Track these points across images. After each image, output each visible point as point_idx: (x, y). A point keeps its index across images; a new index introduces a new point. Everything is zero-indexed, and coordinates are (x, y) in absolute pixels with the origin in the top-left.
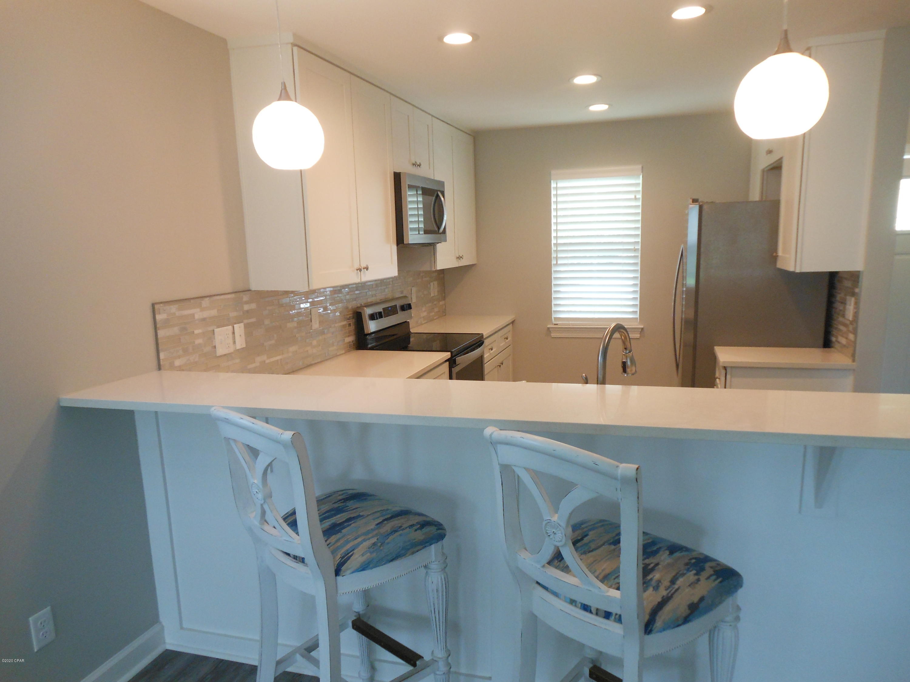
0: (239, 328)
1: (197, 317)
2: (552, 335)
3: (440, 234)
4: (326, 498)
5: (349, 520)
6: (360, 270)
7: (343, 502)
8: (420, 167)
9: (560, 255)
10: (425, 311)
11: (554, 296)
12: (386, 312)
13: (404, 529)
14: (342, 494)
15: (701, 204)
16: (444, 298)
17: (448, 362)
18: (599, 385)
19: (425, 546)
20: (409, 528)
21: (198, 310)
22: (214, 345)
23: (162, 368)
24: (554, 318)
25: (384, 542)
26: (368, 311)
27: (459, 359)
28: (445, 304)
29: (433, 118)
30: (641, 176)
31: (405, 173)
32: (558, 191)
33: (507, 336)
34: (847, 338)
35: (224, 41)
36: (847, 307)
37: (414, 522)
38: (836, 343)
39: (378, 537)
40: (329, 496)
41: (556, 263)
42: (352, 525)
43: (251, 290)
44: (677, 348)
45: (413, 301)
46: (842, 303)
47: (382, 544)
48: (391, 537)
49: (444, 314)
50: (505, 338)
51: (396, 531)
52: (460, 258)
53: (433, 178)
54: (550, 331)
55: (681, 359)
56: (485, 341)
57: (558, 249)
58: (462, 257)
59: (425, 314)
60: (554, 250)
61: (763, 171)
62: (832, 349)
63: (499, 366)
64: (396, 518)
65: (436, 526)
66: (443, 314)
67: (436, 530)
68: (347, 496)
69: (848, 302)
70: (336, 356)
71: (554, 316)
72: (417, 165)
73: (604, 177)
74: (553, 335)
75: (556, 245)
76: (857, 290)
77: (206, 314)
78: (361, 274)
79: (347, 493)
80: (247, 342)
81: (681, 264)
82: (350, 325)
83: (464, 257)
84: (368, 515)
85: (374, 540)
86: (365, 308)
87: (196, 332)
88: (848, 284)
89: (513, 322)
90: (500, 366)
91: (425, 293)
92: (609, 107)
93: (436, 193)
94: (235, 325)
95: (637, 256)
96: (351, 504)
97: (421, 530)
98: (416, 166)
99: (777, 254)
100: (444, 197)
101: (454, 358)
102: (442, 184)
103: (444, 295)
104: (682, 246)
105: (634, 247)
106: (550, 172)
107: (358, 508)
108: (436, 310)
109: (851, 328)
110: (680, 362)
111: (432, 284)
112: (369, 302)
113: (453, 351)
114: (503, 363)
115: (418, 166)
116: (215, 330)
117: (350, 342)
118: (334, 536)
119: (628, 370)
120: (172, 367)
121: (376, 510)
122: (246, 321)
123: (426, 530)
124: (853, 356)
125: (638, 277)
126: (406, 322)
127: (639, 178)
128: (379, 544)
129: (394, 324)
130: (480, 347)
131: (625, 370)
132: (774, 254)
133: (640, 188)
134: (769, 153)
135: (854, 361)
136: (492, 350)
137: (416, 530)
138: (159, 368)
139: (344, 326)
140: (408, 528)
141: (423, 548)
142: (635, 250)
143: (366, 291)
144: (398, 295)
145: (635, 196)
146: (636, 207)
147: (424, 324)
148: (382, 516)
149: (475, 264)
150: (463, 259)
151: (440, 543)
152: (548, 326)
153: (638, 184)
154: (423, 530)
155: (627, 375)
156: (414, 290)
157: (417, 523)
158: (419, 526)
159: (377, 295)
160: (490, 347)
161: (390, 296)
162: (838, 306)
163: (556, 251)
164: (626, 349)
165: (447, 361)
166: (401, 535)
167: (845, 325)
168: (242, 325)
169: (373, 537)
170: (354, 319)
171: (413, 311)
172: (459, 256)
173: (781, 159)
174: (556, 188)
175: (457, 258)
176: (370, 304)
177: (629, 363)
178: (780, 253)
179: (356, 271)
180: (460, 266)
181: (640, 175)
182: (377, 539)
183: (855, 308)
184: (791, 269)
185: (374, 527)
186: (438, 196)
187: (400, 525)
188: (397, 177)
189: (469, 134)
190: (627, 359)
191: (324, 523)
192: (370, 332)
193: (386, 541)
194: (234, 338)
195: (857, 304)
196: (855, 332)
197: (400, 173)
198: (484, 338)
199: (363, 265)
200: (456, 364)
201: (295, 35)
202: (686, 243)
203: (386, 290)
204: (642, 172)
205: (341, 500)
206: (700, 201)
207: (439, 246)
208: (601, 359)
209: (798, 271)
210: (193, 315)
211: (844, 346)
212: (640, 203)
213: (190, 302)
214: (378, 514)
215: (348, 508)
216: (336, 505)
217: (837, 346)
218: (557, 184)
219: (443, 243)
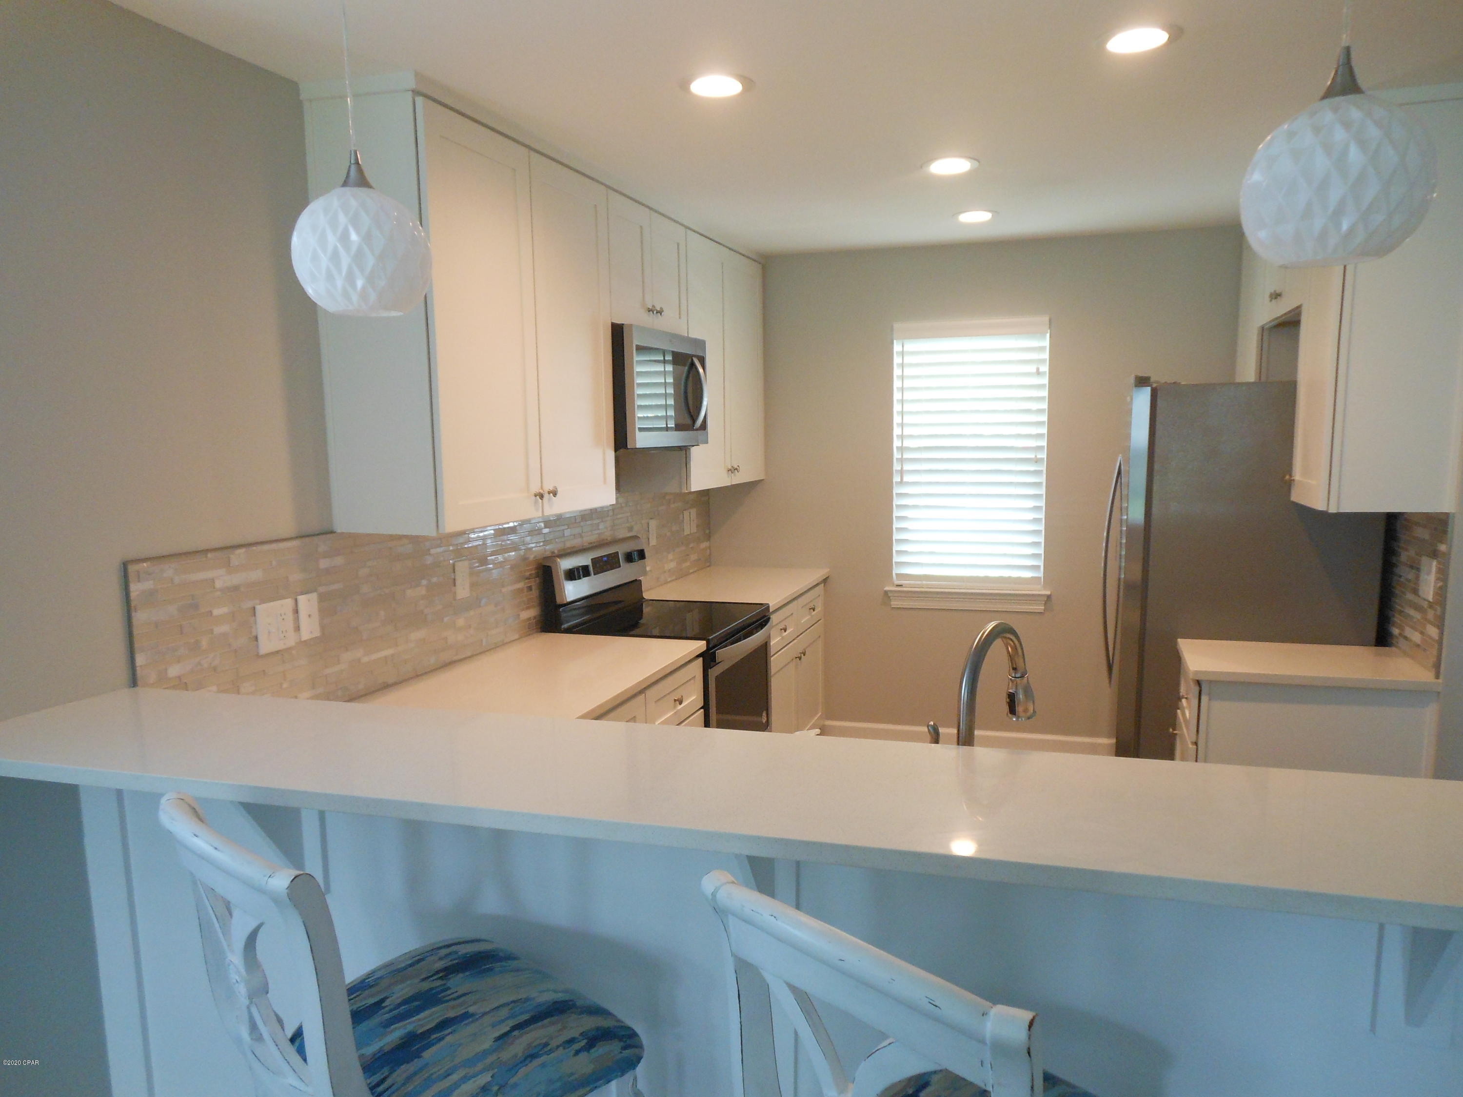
0: (308, 603)
1: (218, 584)
2: (892, 603)
3: (697, 430)
4: (411, 965)
5: (444, 1024)
6: (542, 496)
7: (441, 978)
8: (661, 314)
9: (907, 467)
10: (671, 561)
11: (896, 536)
12: (598, 565)
13: (551, 1051)
14: (447, 956)
15: (1154, 385)
16: (708, 537)
17: (701, 659)
18: (960, 746)
19: (596, 1087)
20: (564, 1048)
21: (222, 571)
22: (254, 634)
23: (139, 683)
24: (896, 574)
25: (507, 1084)
26: (566, 564)
27: (721, 653)
28: (710, 547)
29: (689, 232)
30: (1048, 335)
31: (631, 325)
32: (904, 358)
33: (814, 605)
34: (1422, 633)
35: (292, 87)
36: (1423, 576)
37: (574, 1033)
38: (1401, 640)
39: (496, 1070)
40: (419, 961)
41: (899, 480)
42: (448, 1039)
43: (335, 532)
44: (1109, 635)
45: (651, 543)
46: (1412, 567)
47: (501, 1087)
48: (523, 1071)
49: (708, 564)
50: (810, 609)
51: (533, 1056)
52: (735, 470)
53: (686, 335)
54: (889, 597)
55: (1117, 652)
56: (771, 617)
57: (905, 456)
58: (736, 469)
59: (672, 565)
60: (897, 459)
61: (1263, 328)
62: (1394, 649)
63: (798, 659)
64: (540, 1024)
65: (620, 1040)
66: (707, 562)
67: (620, 1050)
68: (454, 960)
69: (1424, 568)
70: (502, 645)
71: (896, 571)
72: (655, 312)
73: (983, 335)
74: (895, 603)
75: (901, 449)
76: (1443, 548)
77: (236, 579)
78: (542, 502)
79: (456, 952)
80: (323, 628)
81: (1118, 487)
82: (530, 588)
83: (741, 469)
84: (484, 1014)
85: (484, 1079)
86: (558, 560)
87: (216, 612)
88: (1422, 533)
89: (825, 581)
90: (800, 658)
91: (674, 528)
92: (992, 216)
93: (690, 360)
94: (301, 599)
95: (1041, 471)
96: (459, 983)
97: (588, 1051)
98: (653, 313)
99: (1291, 476)
100: (704, 369)
101: (712, 651)
102: (701, 344)
103: (707, 531)
104: (1120, 458)
105: (1036, 456)
106: (892, 326)
107: (466, 994)
108: (694, 557)
109: (1431, 614)
110: (1115, 661)
111: (686, 513)
112: (569, 548)
113: (710, 638)
114: (807, 653)
115: (657, 313)
116: (258, 607)
117: (529, 619)
118: (403, 1067)
119: (1019, 709)
120: (163, 681)
121: (502, 1002)
122: (322, 589)
123: (602, 1050)
124: (1437, 666)
125: (1042, 495)
126: (636, 580)
127: (1045, 338)
128: (495, 1088)
129: (613, 586)
130: (762, 629)
131: (1012, 710)
132: (1287, 477)
133: (1046, 355)
134: (1276, 298)
135: (1437, 677)
136: (785, 631)
137: (577, 1053)
138: (134, 682)
139: (520, 591)
140: (561, 1048)
141: (591, 1090)
142: (1037, 461)
143: (563, 528)
144: (623, 533)
145: (1038, 369)
146: (1040, 387)
147: (669, 582)
148: (512, 1016)
149: (763, 480)
150: (738, 472)
151: (629, 1076)
152: (885, 589)
153: (1042, 349)
154: (593, 1050)
155: (1017, 720)
156: (653, 524)
157: (581, 1034)
158: (585, 1041)
159: (583, 534)
160: (782, 626)
161: (608, 535)
162: (1404, 573)
163: (902, 461)
164: (1015, 669)
165: (701, 657)
166: (543, 1065)
167: (1418, 608)
168: (314, 596)
169: (481, 1072)
170: (537, 579)
171: (649, 564)
172: (732, 467)
173: (1299, 307)
174: (902, 353)
175: (728, 471)
176: (569, 551)
177: (1021, 696)
178: (1297, 476)
179: (534, 497)
180: (733, 484)
181: (1047, 333)
182: (492, 1077)
183: (1438, 579)
184: (1319, 505)
185: (491, 1046)
186: (693, 365)
187: (544, 1041)
188: (618, 333)
189: (755, 261)
190: (1016, 688)
191: (391, 1032)
192: (565, 602)
193: (512, 1081)
194: (297, 619)
195: (1443, 574)
196: (1440, 623)
197: (623, 324)
198: (771, 611)
199: (548, 487)
200: (715, 661)
201: (417, 74)
202: (1126, 450)
203: (601, 526)
204: (1050, 328)
205: (437, 972)
206: (1152, 380)
207: (694, 451)
208: (967, 686)
209: (1333, 510)
210: (213, 581)
211: (1418, 646)
212: (1045, 380)
213: (206, 557)
214: (504, 1012)
215: (449, 992)
216: (426, 986)
217: (1402, 643)
218: (903, 346)
219: (702, 446)
